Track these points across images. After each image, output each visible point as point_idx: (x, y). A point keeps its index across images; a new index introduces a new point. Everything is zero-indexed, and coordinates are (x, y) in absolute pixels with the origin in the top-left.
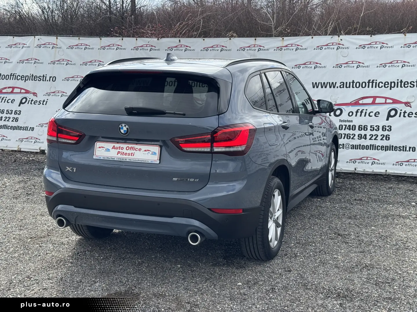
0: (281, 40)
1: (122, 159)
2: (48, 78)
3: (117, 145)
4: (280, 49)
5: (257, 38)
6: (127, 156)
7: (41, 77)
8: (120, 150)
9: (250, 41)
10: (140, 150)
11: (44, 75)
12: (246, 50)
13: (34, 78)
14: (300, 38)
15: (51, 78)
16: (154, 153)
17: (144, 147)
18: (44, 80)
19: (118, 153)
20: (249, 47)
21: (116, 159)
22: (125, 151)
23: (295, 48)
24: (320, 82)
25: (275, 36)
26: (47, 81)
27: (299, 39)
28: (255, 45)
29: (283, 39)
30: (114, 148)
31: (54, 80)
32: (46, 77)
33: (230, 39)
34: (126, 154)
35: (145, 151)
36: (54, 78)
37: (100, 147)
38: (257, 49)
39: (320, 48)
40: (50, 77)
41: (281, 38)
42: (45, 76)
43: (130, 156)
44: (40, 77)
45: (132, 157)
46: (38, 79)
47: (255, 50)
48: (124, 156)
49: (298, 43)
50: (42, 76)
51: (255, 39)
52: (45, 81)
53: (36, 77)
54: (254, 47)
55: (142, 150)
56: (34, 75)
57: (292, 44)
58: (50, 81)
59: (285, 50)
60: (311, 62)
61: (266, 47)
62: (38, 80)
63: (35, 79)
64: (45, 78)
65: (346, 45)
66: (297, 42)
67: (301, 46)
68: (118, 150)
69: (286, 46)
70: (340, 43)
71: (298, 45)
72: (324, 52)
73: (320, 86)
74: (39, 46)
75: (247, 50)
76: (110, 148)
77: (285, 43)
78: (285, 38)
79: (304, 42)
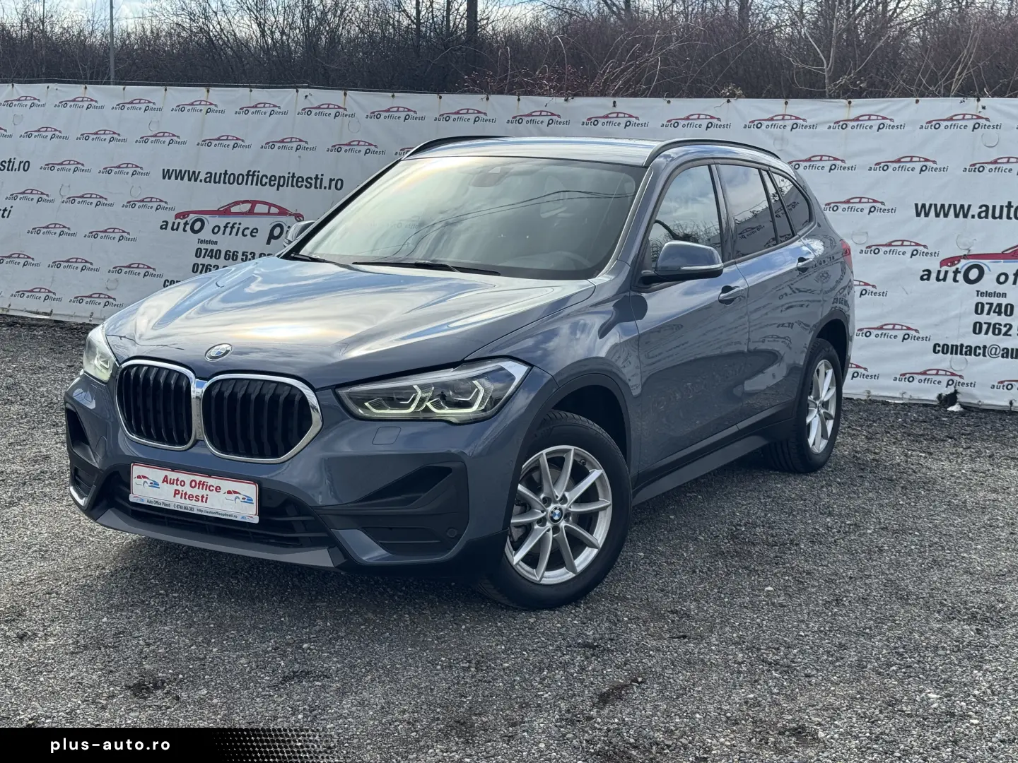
0: (846, 106)
2: (326, 183)
4: (842, 124)
5: (791, 101)
7: (311, 179)
9: (774, 106)
11: (317, 175)
12: (764, 127)
13: (296, 181)
14: (887, 101)
15: (334, 183)
18: (318, 185)
20: (772, 119)
23: (876, 124)
24: (933, 203)
25: (831, 97)
26: (325, 188)
27: (885, 105)
28: (784, 115)
29: (850, 103)
31: (339, 186)
32: (322, 179)
33: (728, 101)
36: (339, 182)
38: (789, 123)
39: (935, 124)
40: (331, 180)
41: (845, 102)
42: (320, 177)
44: (309, 180)
46: (305, 183)
47: (785, 127)
49: (883, 114)
50: (314, 176)
51: (786, 103)
52: (321, 188)
53: (300, 179)
54: (783, 119)
56: (297, 175)
57: (870, 115)
58: (330, 188)
59: (853, 127)
60: (912, 157)
61: (810, 122)
62: (306, 186)
63: (300, 184)
64: (319, 181)
65: (995, 119)
66: (881, 110)
67: (891, 120)
69: (857, 119)
70: (980, 115)
71: (884, 118)
72: (944, 134)
73: (932, 213)
74: (307, 111)
75: (767, 127)
77: (855, 113)
78: (854, 101)
79: (899, 110)
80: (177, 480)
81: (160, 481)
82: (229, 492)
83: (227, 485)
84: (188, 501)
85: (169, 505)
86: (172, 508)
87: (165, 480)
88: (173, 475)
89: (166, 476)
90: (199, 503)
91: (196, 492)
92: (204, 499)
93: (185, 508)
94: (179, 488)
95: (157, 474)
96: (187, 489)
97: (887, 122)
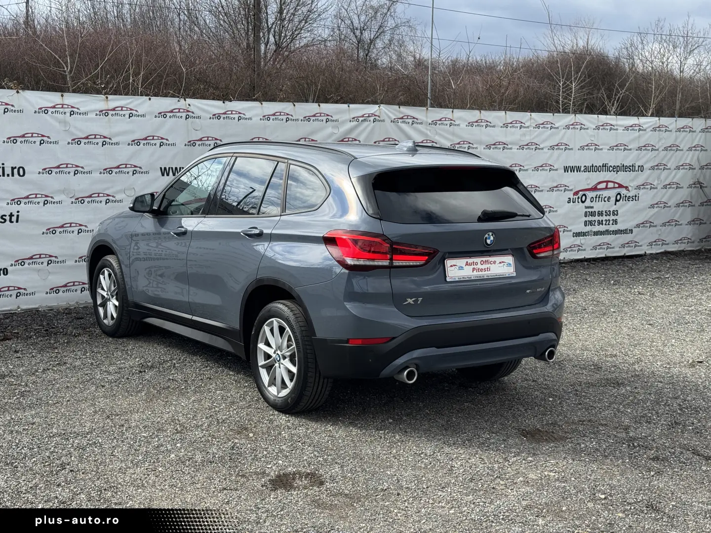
0: (105, 100)
1: (480, 277)
3: (470, 260)
4: (105, 113)
5: (65, 94)
6: (483, 273)
8: (475, 267)
10: (495, 262)
12: (50, 113)
14: (131, 98)
16: (509, 265)
17: (498, 259)
19: (474, 269)
20: (54, 107)
21: (473, 278)
22: (479, 266)
23: (127, 113)
24: (171, 166)
27: (131, 100)
29: (107, 98)
30: (467, 264)
34: (481, 270)
35: (500, 263)
37: (451, 266)
38: (68, 110)
39: (163, 114)
41: (103, 97)
43: (487, 272)
45: (489, 272)
48: (480, 273)
49: (130, 106)
51: (62, 96)
55: (497, 263)
57: (122, 107)
61: (82, 110)
65: (198, 113)
66: (128, 104)
68: (473, 267)
69: (114, 110)
70: (189, 110)
72: (170, 122)
76: (464, 266)
77: (112, 105)
78: (110, 97)
79: (139, 104)
97: (134, 112)
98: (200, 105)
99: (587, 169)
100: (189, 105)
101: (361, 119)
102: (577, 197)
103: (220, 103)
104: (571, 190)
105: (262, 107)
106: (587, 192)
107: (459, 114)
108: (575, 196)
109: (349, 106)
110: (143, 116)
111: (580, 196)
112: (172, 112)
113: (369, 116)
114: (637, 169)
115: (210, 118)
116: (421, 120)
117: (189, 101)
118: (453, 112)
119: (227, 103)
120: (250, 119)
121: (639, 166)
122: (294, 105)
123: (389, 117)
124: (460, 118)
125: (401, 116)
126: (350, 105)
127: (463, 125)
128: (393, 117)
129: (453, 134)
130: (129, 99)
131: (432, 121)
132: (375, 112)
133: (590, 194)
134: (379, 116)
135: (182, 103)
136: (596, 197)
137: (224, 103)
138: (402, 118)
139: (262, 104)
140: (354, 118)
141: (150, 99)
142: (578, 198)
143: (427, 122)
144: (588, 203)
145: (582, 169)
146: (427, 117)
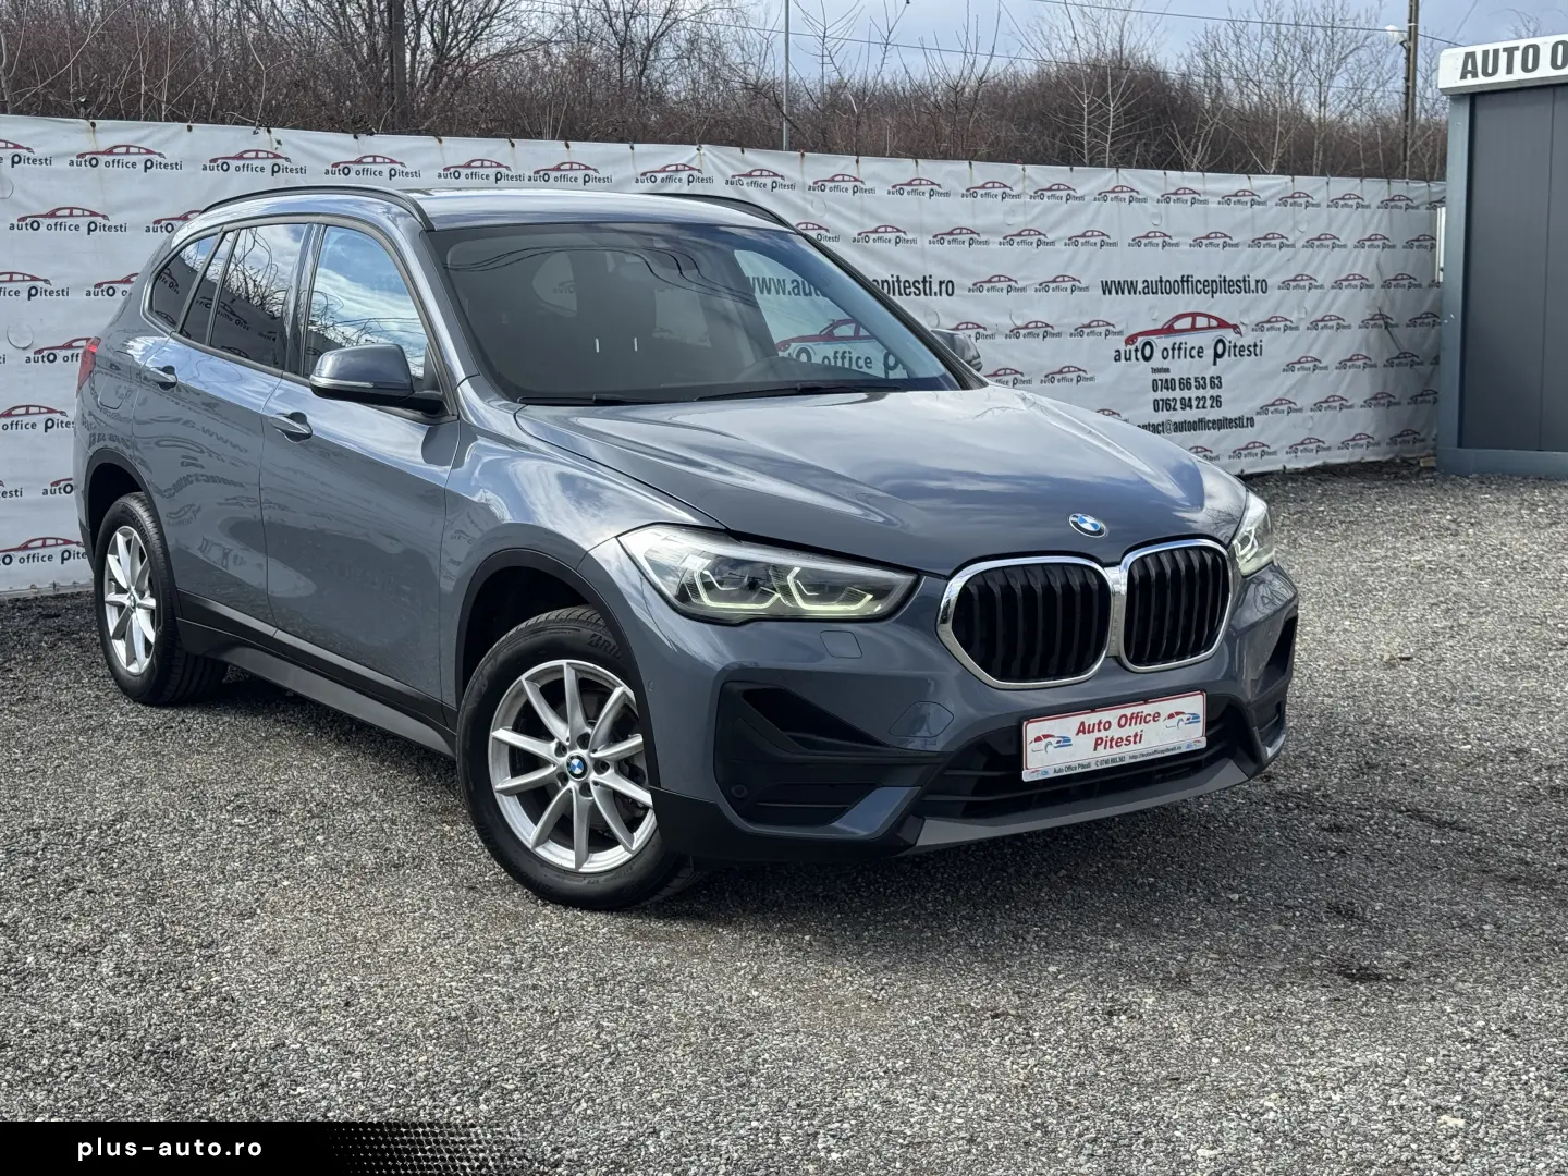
0: (89, 130)
4: (90, 159)
14: (149, 126)
23: (140, 160)
27: (146, 131)
29: (93, 125)
39: (220, 163)
41: (85, 123)
49: (145, 145)
57: (128, 147)
59: (107, 164)
65: (298, 160)
66: (140, 138)
69: (110, 152)
70: (278, 152)
71: (148, 152)
77: (105, 141)
78: (100, 123)
79: (167, 140)
80: (1100, 723)
81: (1071, 734)
82: (1171, 716)
83: (1166, 707)
84: (1116, 750)
85: (1089, 765)
86: (1093, 767)
87: (1082, 730)
88: (1091, 719)
89: (1083, 724)
90: (1132, 747)
91: (1129, 731)
92: (1137, 738)
93: (1113, 760)
94: (1103, 734)
95: (1067, 725)
96: (1115, 732)
97: (156, 158)
98: (303, 144)
99: (1151, 288)
100: (279, 142)
101: (660, 176)
102: (1133, 348)
103: (347, 139)
104: (1120, 333)
105: (441, 149)
106: (1153, 338)
107: (871, 167)
108: (1129, 347)
109: (632, 148)
110: (177, 166)
111: (1139, 345)
112: (240, 157)
113: (677, 170)
114: (1253, 287)
115: (327, 172)
116: (790, 179)
117: (277, 133)
118: (857, 162)
119: (363, 137)
120: (416, 174)
121: (1257, 282)
122: (513, 145)
123: (722, 173)
124: (875, 176)
125: (748, 170)
126: (635, 146)
127: (882, 192)
128: (731, 173)
129: (863, 211)
130: (142, 128)
131: (816, 183)
132: (690, 161)
133: (1161, 343)
134: (699, 170)
135: (264, 139)
136: (1173, 349)
137: (356, 138)
138: (750, 175)
139: (440, 141)
140: (644, 174)
141: (190, 129)
142: (1136, 350)
143: (804, 185)
144: (1157, 361)
145: (1140, 287)
146: (802, 173)
